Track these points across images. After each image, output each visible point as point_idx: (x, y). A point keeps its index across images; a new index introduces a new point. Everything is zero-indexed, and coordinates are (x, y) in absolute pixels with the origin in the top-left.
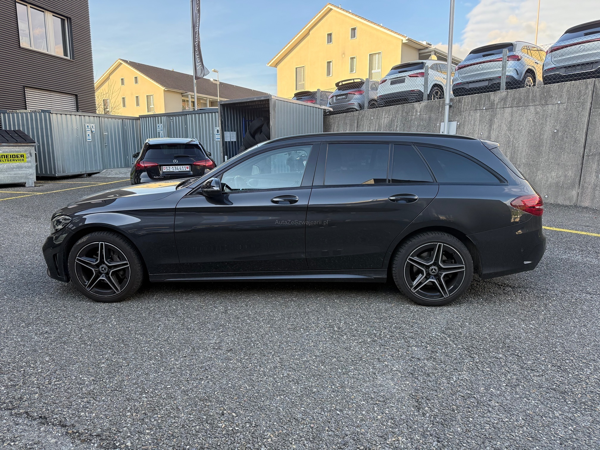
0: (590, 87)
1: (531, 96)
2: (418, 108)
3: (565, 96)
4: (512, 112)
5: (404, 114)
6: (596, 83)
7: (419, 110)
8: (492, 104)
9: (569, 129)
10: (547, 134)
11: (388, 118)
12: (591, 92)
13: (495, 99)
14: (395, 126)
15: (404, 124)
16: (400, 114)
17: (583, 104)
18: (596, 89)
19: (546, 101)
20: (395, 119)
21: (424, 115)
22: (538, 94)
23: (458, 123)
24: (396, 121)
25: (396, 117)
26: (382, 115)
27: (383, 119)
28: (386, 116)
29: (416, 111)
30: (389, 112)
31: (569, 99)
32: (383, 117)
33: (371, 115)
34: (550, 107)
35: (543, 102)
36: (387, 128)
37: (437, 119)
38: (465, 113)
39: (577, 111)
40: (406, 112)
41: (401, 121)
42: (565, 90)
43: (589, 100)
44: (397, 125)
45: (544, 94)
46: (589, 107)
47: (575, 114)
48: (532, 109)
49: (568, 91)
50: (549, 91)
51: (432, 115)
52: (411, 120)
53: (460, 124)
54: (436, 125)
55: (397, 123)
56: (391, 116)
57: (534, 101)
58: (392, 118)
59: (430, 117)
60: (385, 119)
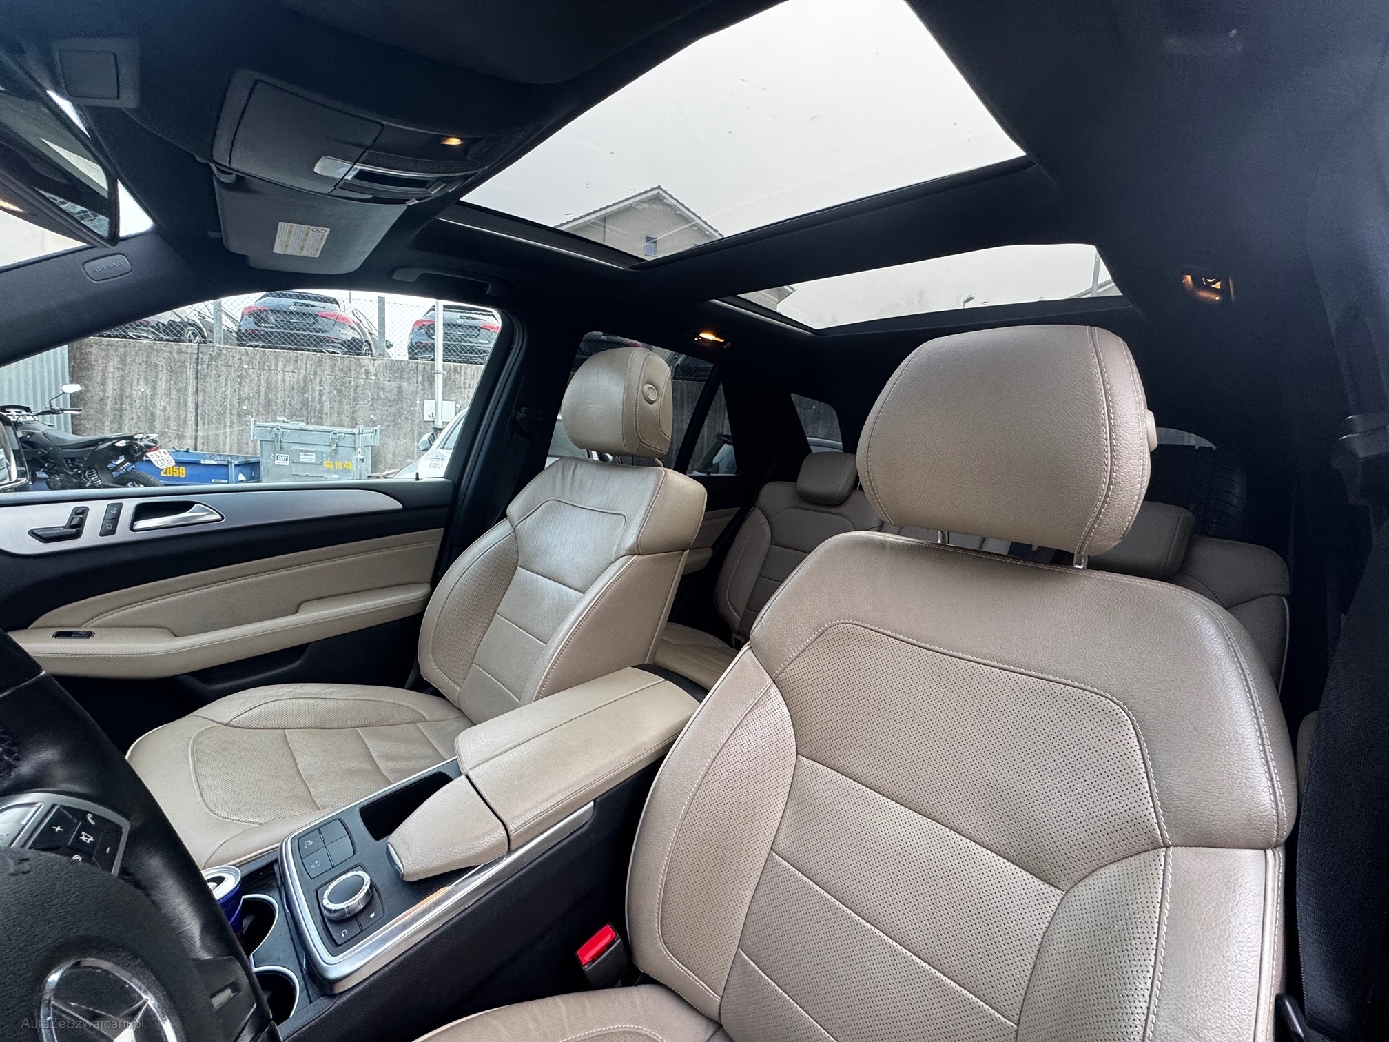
2: (371, 367)
5: (337, 372)
7: (372, 371)
11: (296, 375)
14: (317, 393)
15: (340, 392)
16: (328, 372)
20: (315, 378)
21: (386, 382)
23: (458, 405)
24: (318, 381)
25: (315, 374)
26: (276, 365)
27: (281, 374)
29: (367, 372)
30: (296, 361)
32: (279, 369)
33: (240, 359)
36: (295, 391)
37: (414, 393)
40: (341, 370)
41: (331, 385)
44: (321, 391)
51: (405, 385)
52: (357, 386)
53: (460, 407)
54: (413, 404)
55: (321, 386)
56: (303, 372)
58: (305, 376)
59: (400, 387)
60: (286, 373)
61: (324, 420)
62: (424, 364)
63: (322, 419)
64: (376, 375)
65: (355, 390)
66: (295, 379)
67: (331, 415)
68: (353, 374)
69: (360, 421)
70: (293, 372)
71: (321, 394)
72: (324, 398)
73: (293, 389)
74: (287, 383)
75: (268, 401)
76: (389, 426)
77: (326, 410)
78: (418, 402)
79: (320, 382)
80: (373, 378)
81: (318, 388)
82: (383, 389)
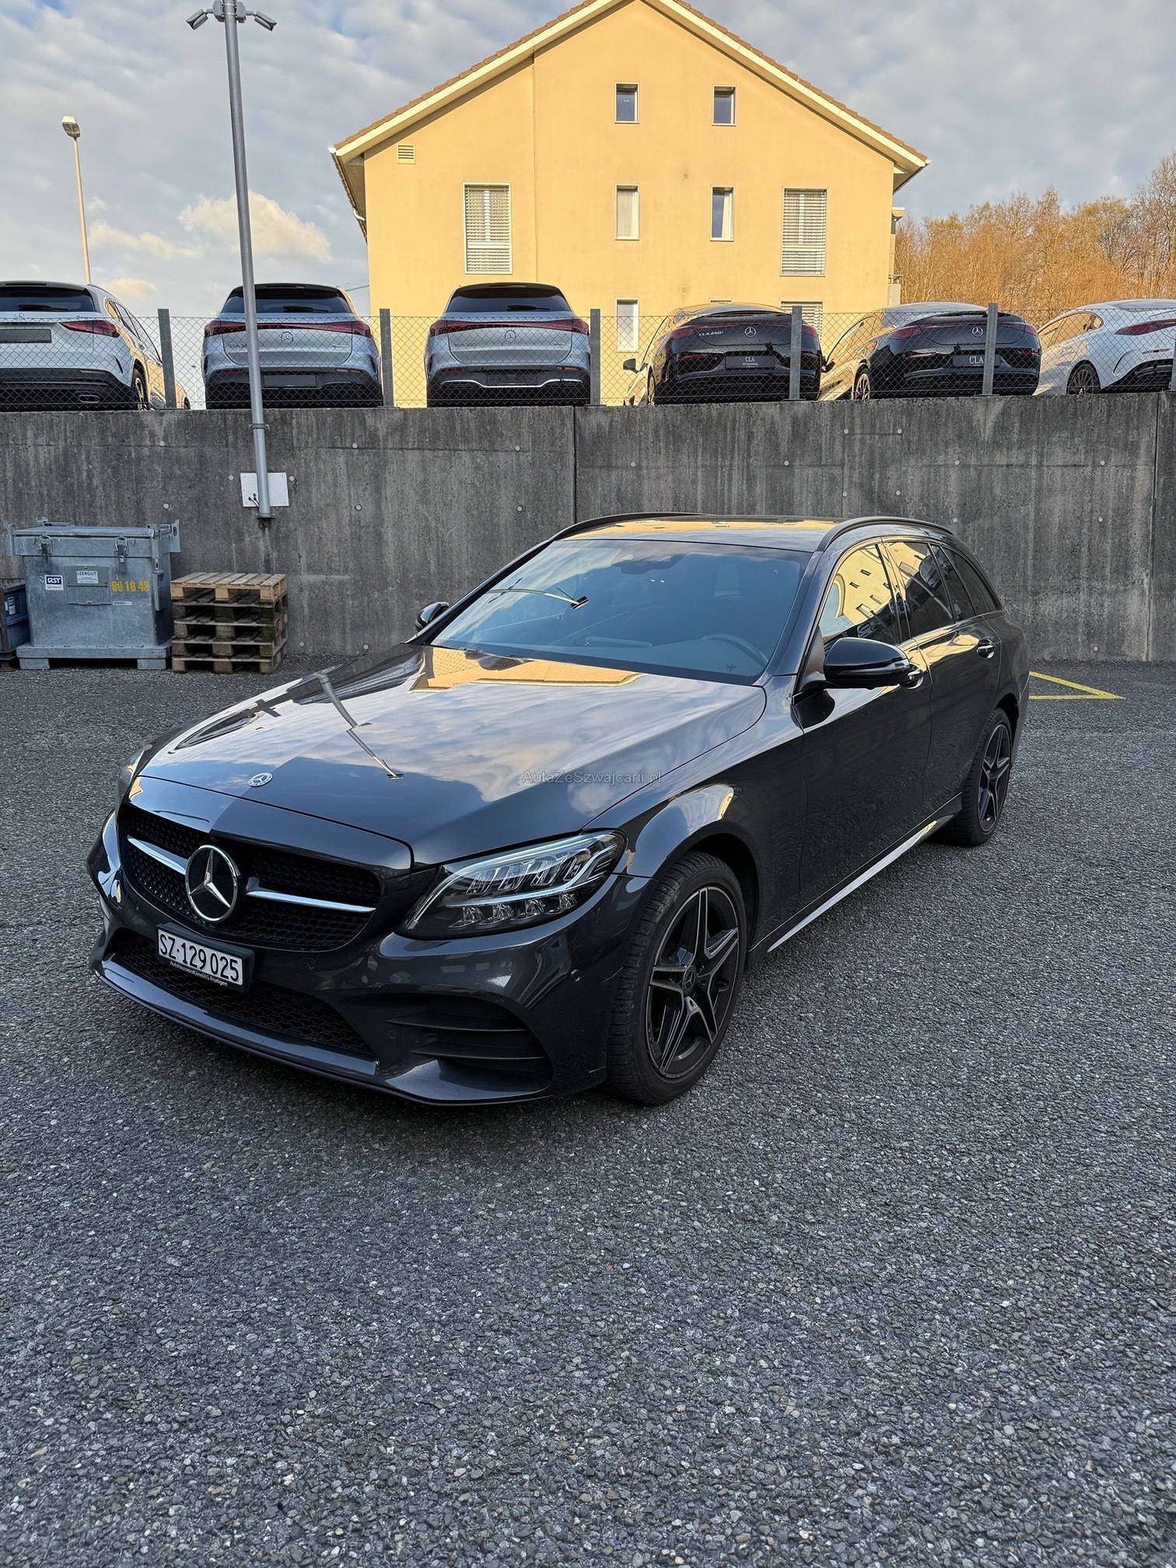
0: (569, 423)
1: (458, 428)
2: (157, 426)
3: (526, 437)
4: (423, 461)
5: (110, 439)
6: (578, 416)
7: (160, 433)
8: (373, 437)
9: (545, 507)
10: (504, 517)
11: (52, 448)
12: (571, 434)
13: (378, 426)
14: (85, 474)
15: (116, 470)
16: (97, 440)
17: (562, 455)
18: (580, 428)
19: (492, 443)
20: (79, 452)
21: (182, 450)
22: (472, 425)
23: (292, 479)
24: (84, 457)
25: (79, 445)
27: (31, 450)
28: (42, 440)
29: (152, 435)
30: (51, 427)
31: (534, 442)
32: (29, 442)
34: (501, 455)
35: (487, 445)
36: (53, 476)
37: (224, 463)
38: (306, 454)
39: (553, 469)
40: (115, 436)
41: (103, 460)
42: (525, 421)
43: (571, 451)
44: (89, 471)
45: (485, 428)
46: (572, 463)
47: (550, 474)
48: (466, 457)
49: (531, 427)
50: (493, 422)
51: (209, 451)
52: (139, 459)
53: (296, 480)
54: (223, 478)
55: (89, 463)
56: (61, 443)
57: (467, 441)
58: (66, 450)
59: (201, 457)
60: (40, 448)
61: (99, 517)
62: (235, 414)
63: (95, 515)
64: (165, 439)
65: (138, 465)
66: (53, 454)
67: (106, 509)
68: (132, 441)
69: (148, 514)
70: (48, 445)
71: (90, 477)
72: (96, 482)
73: (50, 470)
74: (41, 461)
75: (19, 494)
76: (190, 519)
77: (100, 501)
78: (231, 478)
79: (88, 458)
80: (162, 444)
81: (85, 467)
82: (178, 461)
